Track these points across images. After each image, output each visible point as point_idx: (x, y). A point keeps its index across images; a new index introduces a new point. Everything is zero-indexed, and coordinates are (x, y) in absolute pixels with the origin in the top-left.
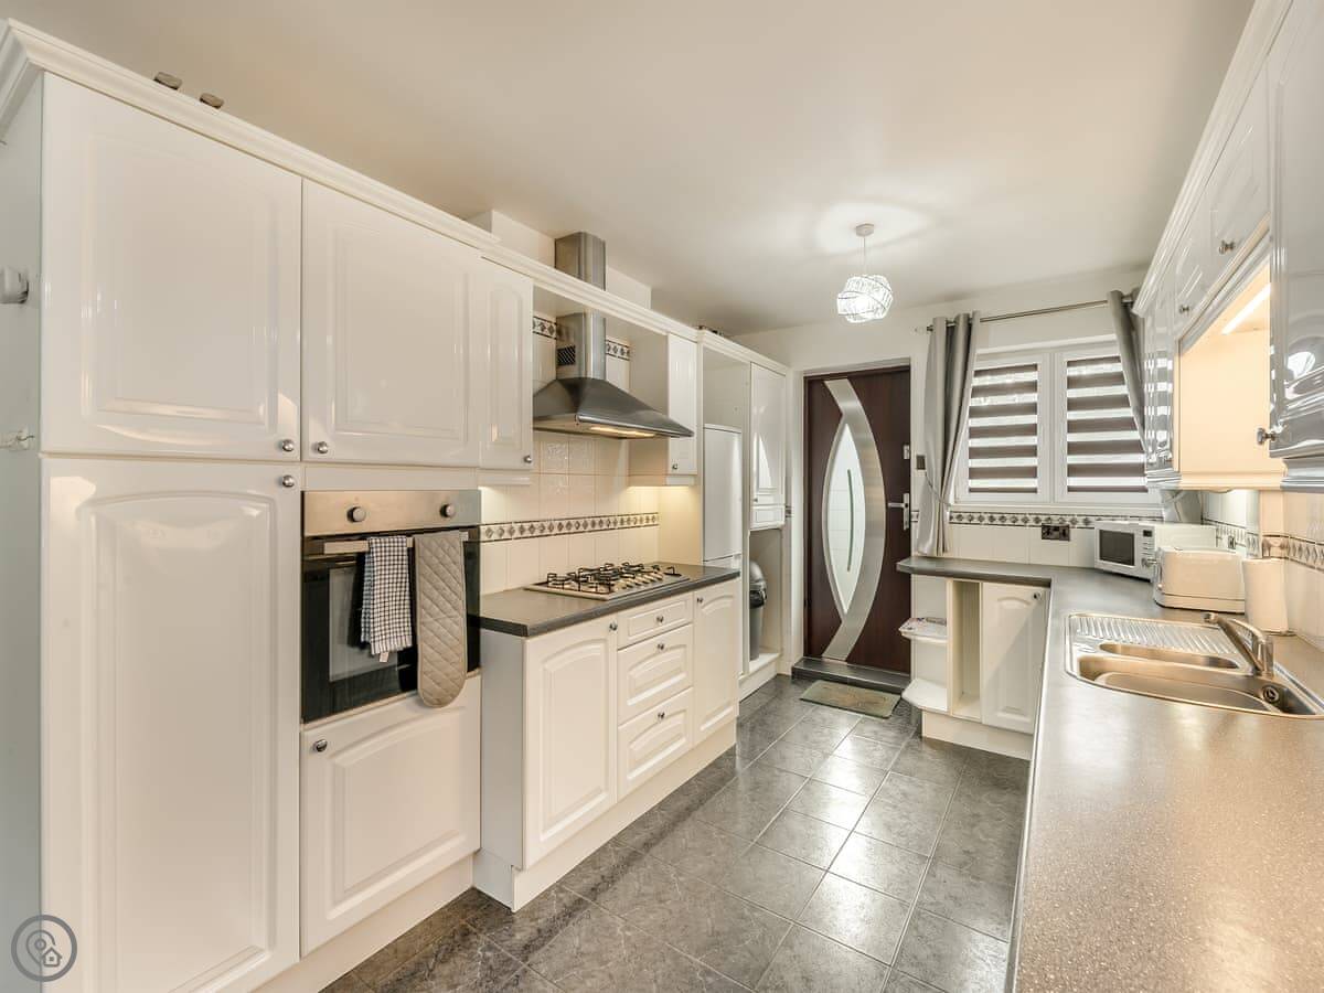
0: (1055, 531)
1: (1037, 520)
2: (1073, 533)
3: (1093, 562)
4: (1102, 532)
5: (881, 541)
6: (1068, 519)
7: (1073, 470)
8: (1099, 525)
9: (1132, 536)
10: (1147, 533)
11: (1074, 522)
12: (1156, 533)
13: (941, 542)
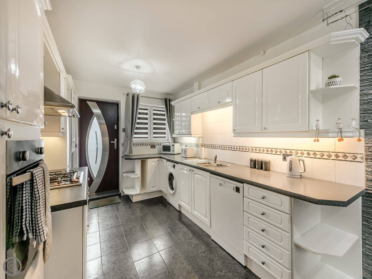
0: (153, 146)
1: (150, 144)
2: (157, 147)
3: (161, 152)
4: (163, 146)
5: (107, 153)
7: (155, 133)
8: (162, 145)
9: (170, 146)
10: (173, 145)
11: (156, 144)
12: (175, 145)
13: (131, 151)
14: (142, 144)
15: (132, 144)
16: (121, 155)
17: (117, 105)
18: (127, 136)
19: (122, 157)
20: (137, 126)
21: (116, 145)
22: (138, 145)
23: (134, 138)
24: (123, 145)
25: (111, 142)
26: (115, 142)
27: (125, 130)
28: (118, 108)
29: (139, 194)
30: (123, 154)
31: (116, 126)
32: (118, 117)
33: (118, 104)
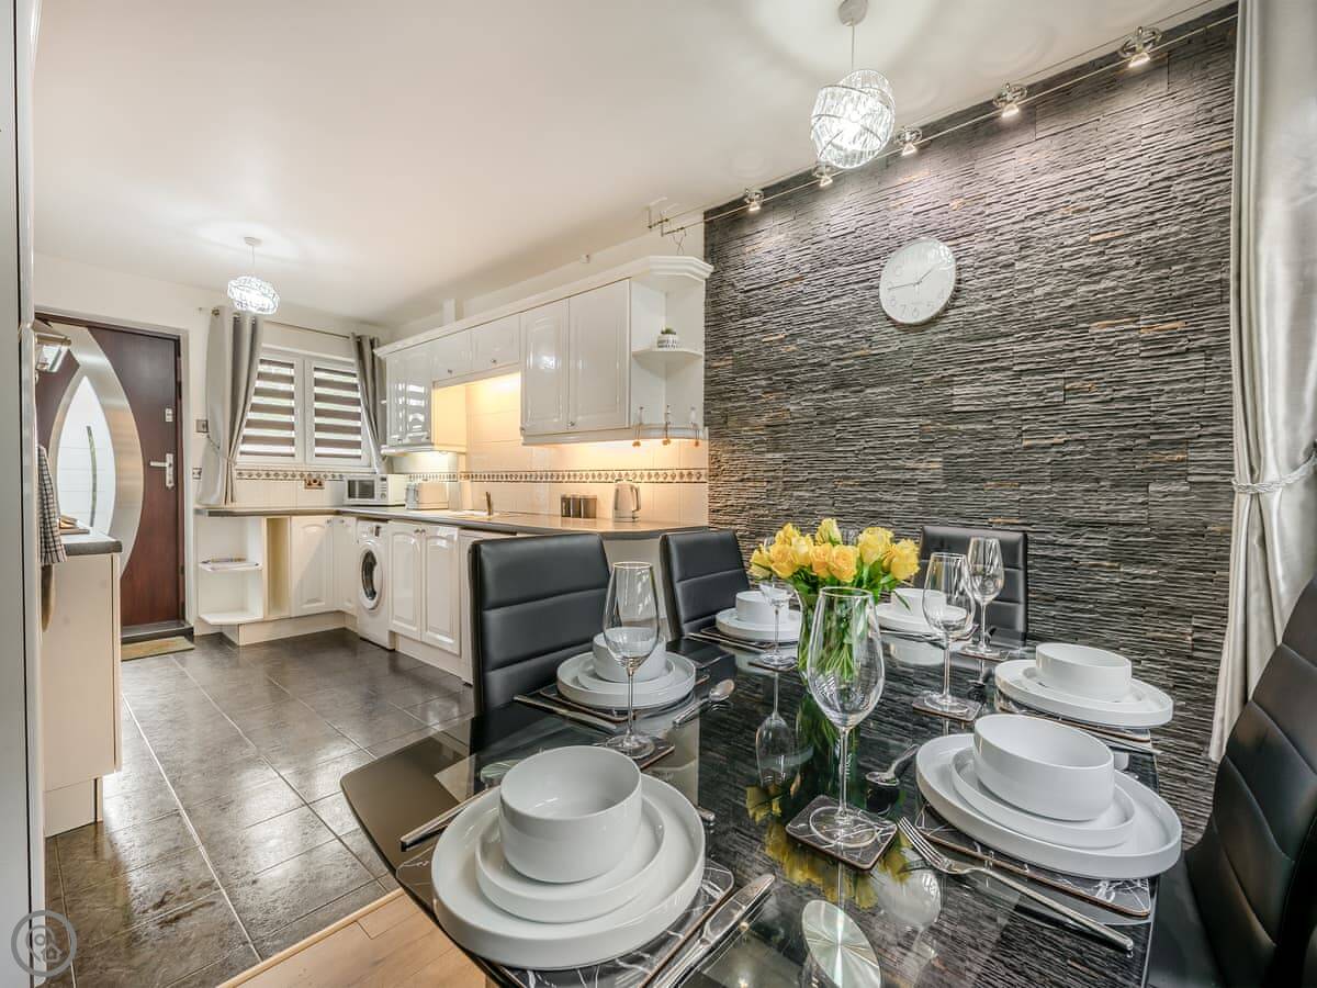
0: (314, 482)
1: (302, 475)
2: (326, 484)
4: (350, 482)
6: (322, 475)
7: (320, 442)
8: (346, 478)
9: (374, 482)
10: (384, 480)
11: (326, 477)
12: (389, 480)
13: (229, 494)
14: (272, 473)
15: (235, 473)
16: (190, 503)
17: (172, 343)
18: (213, 446)
19: (197, 512)
20: (251, 416)
21: (169, 476)
22: (259, 475)
23: (242, 453)
24: (199, 473)
25: (152, 464)
26: (167, 465)
27: (206, 426)
28: (178, 353)
29: (263, 622)
30: (199, 501)
31: (169, 412)
32: (178, 385)
33: (179, 340)
